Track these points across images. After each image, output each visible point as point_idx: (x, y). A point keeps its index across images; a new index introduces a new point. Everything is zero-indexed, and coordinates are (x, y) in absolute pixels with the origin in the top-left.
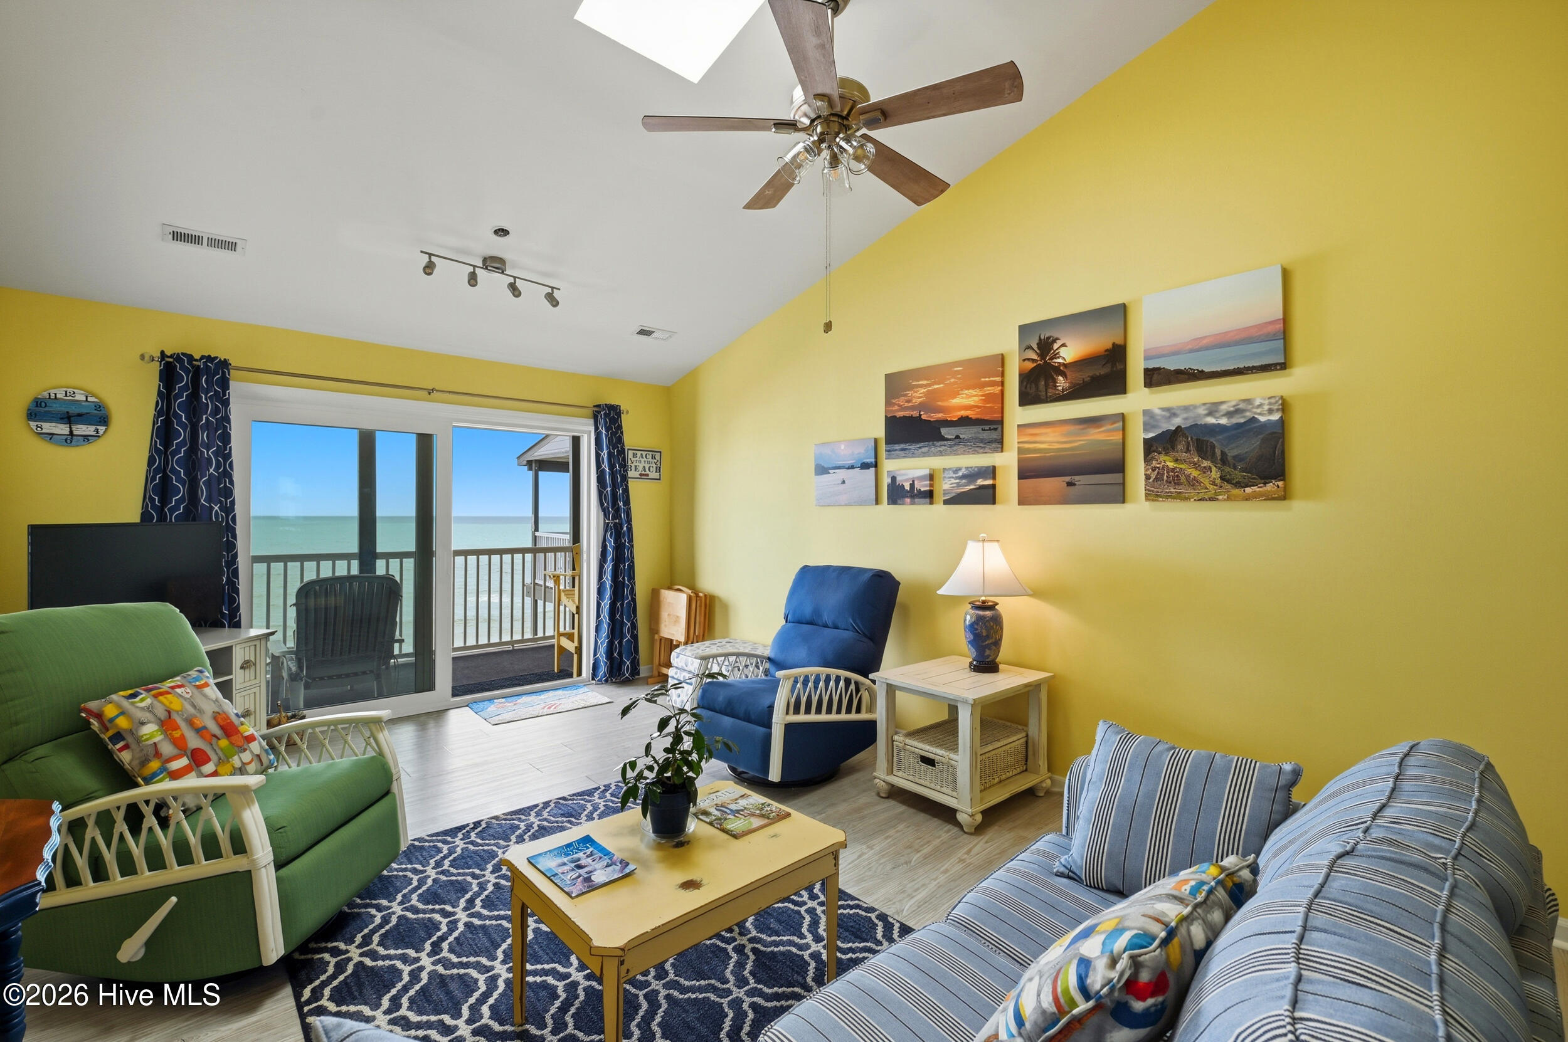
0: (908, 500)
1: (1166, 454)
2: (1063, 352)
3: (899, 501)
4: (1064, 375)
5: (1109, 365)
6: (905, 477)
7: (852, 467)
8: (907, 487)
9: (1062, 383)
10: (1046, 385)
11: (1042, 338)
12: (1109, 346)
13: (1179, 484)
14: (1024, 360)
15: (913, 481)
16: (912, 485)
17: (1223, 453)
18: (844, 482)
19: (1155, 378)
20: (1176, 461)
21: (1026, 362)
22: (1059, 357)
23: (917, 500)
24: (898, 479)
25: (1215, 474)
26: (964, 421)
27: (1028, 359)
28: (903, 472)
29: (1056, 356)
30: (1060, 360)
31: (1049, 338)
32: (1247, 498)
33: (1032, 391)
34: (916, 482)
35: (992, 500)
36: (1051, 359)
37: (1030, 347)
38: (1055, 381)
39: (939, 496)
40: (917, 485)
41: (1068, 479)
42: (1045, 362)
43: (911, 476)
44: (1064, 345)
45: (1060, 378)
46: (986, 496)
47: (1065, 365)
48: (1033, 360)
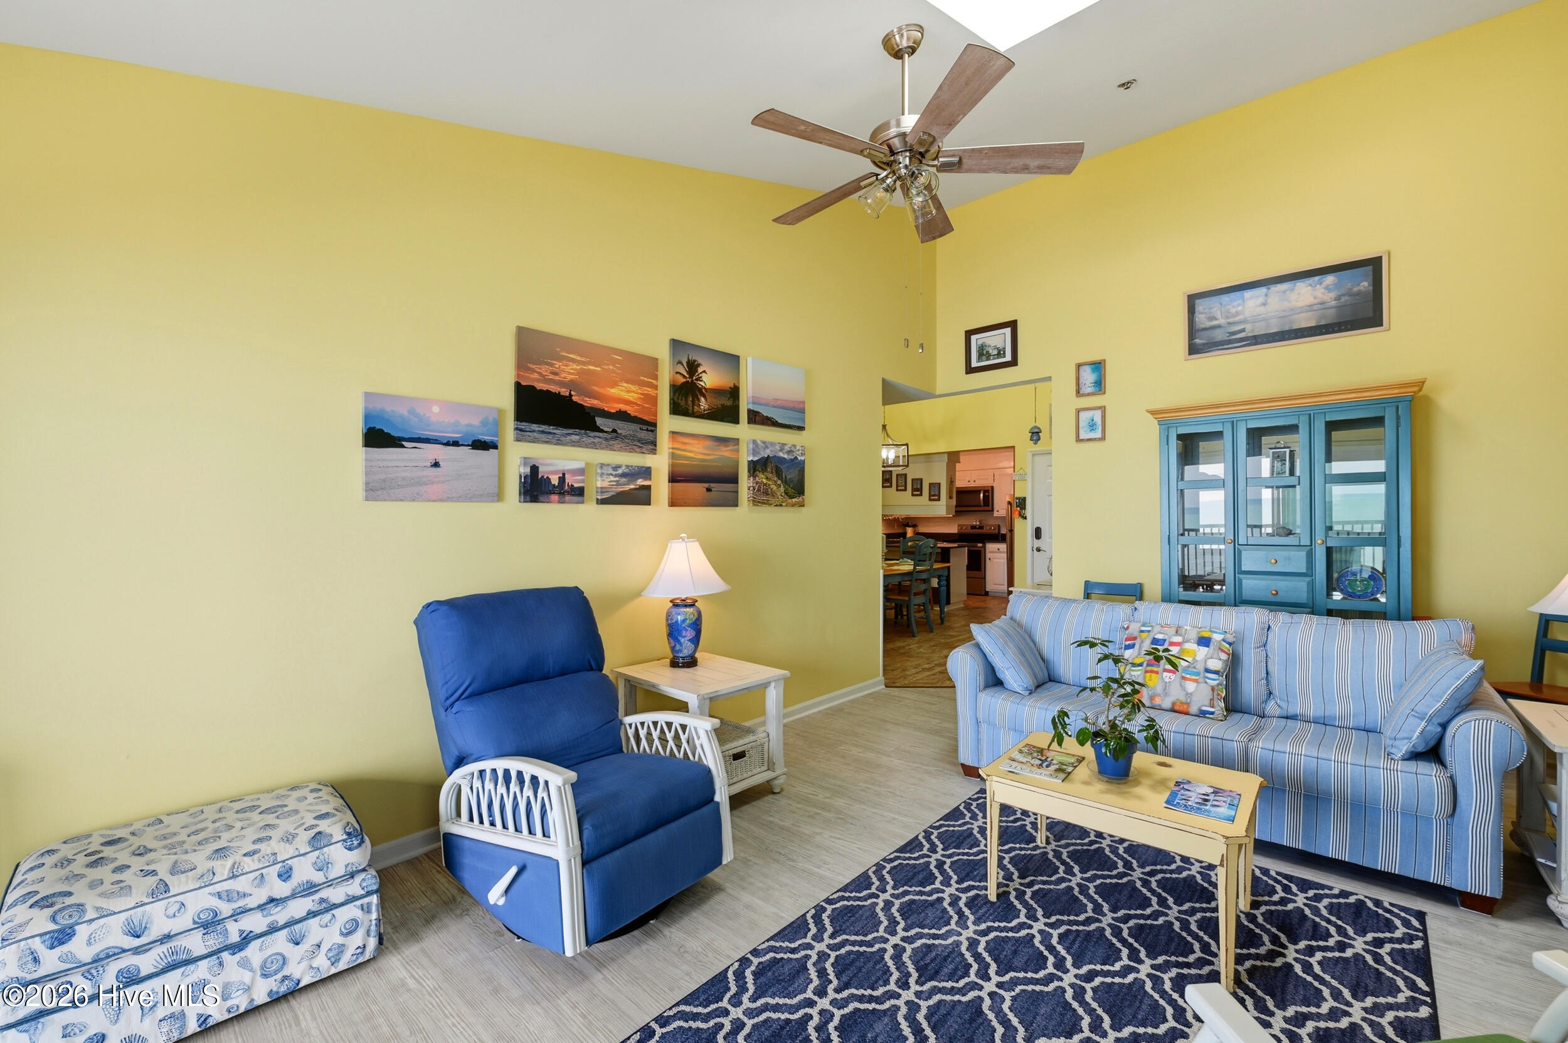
0: (555, 497)
1: (763, 473)
2: (704, 377)
3: (541, 498)
4: (704, 396)
5: (731, 400)
6: (551, 468)
7: (456, 444)
8: (555, 480)
9: (704, 404)
10: (693, 402)
11: (690, 358)
12: (732, 386)
13: (768, 494)
14: (677, 373)
15: (564, 474)
16: (562, 479)
17: (786, 477)
18: (436, 465)
19: (755, 418)
20: (767, 478)
21: (678, 375)
22: (701, 381)
23: (567, 498)
24: (540, 469)
25: (782, 489)
26: (622, 416)
27: (680, 373)
28: (549, 461)
29: (699, 379)
30: (702, 383)
31: (695, 361)
32: (793, 505)
33: (683, 403)
34: (566, 476)
35: (647, 502)
36: (697, 380)
37: (680, 363)
38: (699, 400)
39: (591, 494)
40: (569, 480)
41: (706, 485)
42: (692, 381)
43: (560, 468)
44: (704, 372)
45: (703, 399)
46: (642, 497)
47: (705, 389)
48: (684, 377)
